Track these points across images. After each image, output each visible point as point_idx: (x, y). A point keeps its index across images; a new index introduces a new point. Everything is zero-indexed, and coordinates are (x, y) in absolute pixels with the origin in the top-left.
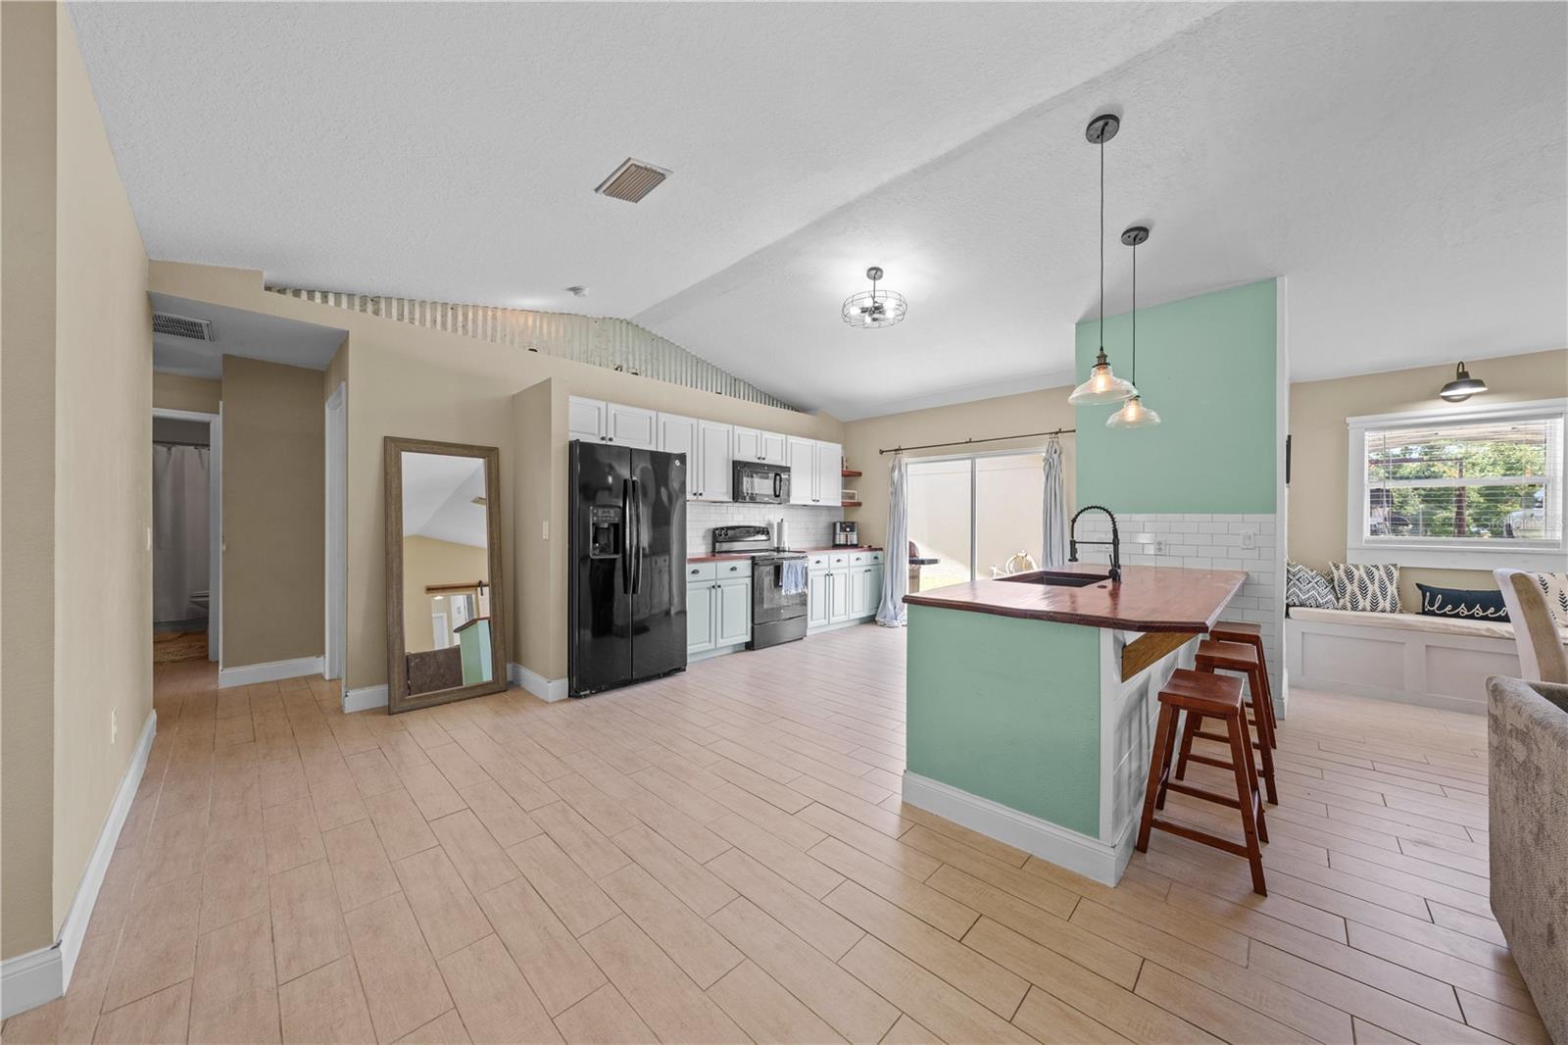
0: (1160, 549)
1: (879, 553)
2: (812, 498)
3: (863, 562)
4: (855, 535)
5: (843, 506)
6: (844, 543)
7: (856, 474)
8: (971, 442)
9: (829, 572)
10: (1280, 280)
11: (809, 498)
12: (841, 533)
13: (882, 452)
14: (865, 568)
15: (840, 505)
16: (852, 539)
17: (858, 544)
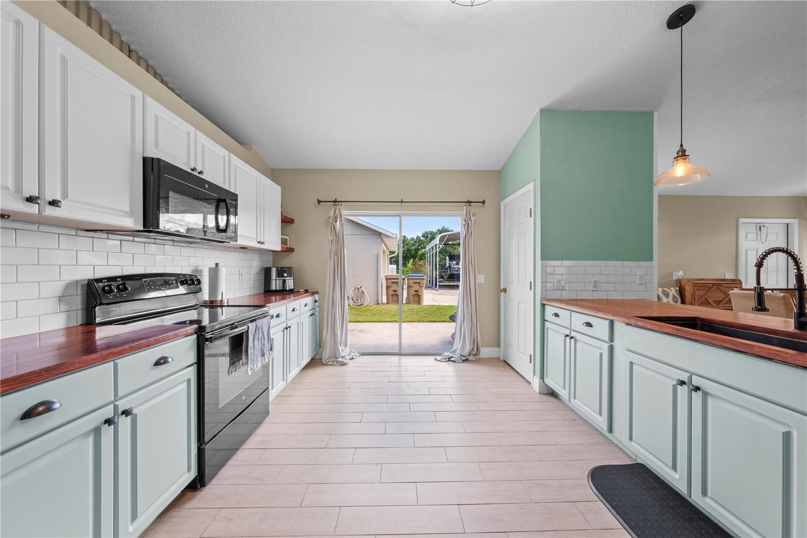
0: (595, 286)
1: (317, 297)
2: (257, 239)
3: (309, 307)
4: (292, 280)
5: (282, 251)
6: (281, 288)
7: (289, 220)
8: (402, 202)
9: (287, 324)
10: (656, 115)
11: (254, 239)
12: (277, 279)
13: (319, 202)
14: (310, 313)
15: (280, 250)
16: (290, 284)
17: (294, 289)
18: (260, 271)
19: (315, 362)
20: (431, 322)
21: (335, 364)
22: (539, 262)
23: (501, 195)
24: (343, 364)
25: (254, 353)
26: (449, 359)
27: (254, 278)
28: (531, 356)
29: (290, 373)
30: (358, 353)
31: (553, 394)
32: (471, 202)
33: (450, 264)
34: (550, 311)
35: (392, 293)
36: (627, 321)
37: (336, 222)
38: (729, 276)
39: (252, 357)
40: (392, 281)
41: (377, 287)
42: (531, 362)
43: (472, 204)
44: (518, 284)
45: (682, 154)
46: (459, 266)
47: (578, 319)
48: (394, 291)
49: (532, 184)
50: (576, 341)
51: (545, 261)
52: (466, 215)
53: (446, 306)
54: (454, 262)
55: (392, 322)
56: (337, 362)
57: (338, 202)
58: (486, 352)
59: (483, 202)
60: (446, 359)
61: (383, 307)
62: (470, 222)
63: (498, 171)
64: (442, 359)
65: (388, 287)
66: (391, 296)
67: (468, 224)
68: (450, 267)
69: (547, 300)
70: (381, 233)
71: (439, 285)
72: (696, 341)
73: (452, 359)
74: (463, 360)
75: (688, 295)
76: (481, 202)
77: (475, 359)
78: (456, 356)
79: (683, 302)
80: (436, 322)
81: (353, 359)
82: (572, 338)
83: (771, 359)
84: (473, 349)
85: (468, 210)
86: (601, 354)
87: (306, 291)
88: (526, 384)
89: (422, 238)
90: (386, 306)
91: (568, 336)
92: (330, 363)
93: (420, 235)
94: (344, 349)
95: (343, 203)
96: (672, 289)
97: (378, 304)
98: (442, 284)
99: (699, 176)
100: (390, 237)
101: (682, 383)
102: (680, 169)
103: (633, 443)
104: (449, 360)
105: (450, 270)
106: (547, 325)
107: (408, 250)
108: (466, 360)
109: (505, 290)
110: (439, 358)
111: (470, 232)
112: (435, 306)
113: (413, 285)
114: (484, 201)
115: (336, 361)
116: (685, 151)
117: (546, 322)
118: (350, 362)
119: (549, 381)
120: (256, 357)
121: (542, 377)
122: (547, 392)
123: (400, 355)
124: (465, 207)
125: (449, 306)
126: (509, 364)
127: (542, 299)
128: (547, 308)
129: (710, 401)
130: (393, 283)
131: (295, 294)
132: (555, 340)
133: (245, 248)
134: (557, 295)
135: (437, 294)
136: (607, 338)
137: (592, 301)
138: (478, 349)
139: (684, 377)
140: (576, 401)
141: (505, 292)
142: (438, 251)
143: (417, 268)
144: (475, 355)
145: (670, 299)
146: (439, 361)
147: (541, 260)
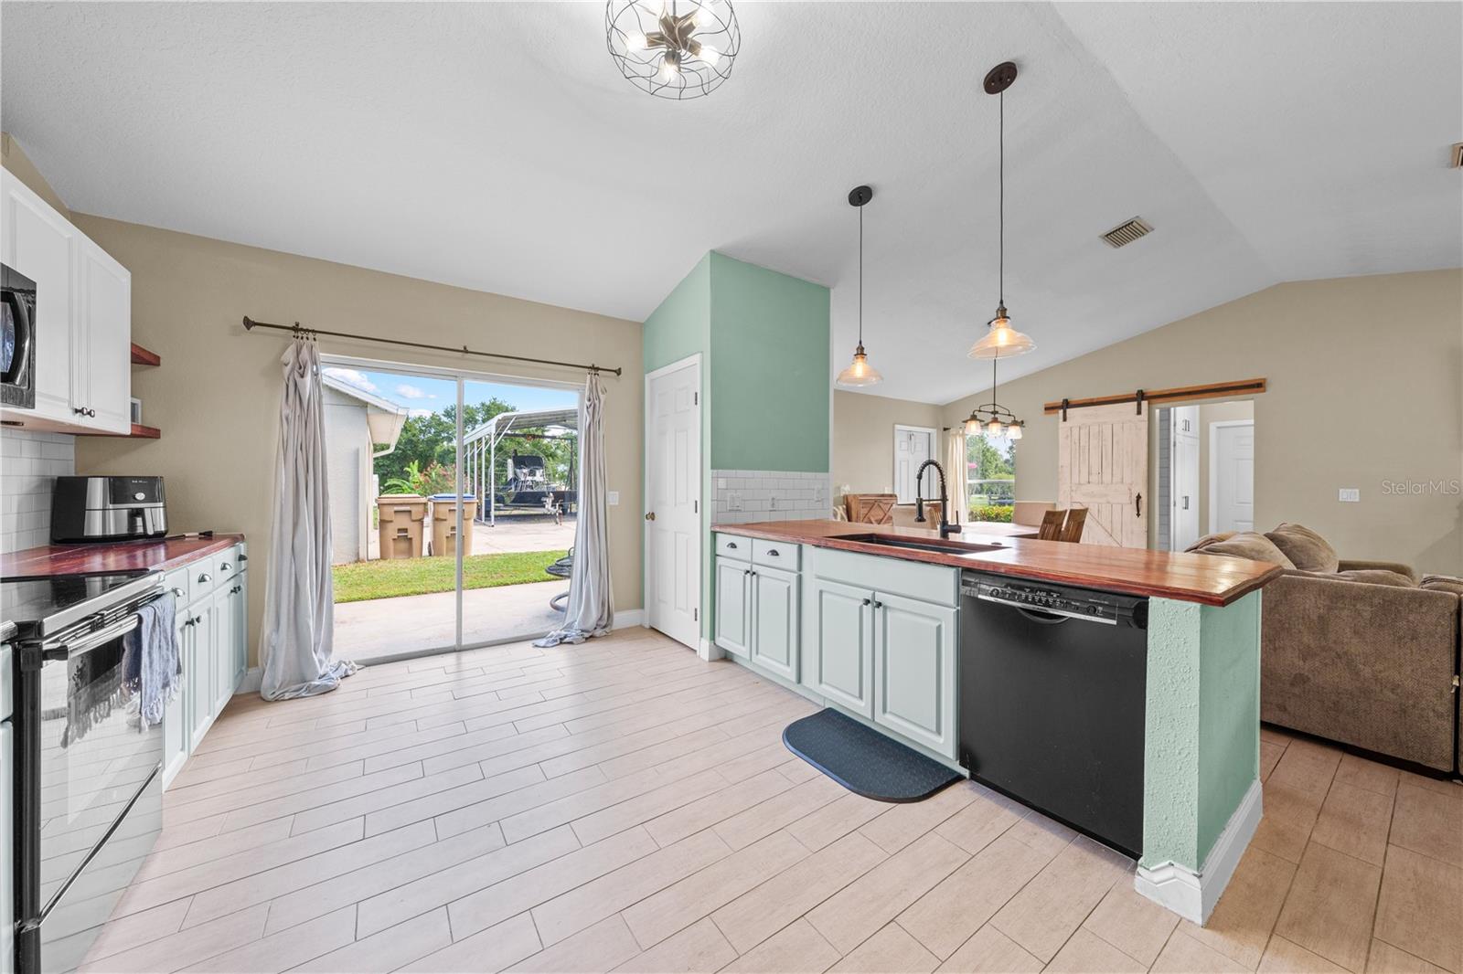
1: (240, 548)
2: (70, 402)
3: (229, 572)
4: (162, 509)
5: (132, 436)
6: (124, 530)
7: (147, 357)
8: (465, 351)
9: (189, 612)
10: (832, 291)
11: (62, 400)
12: (111, 506)
13: (248, 323)
14: (230, 585)
15: (129, 433)
16: (155, 519)
17: (166, 533)
18: (39, 486)
19: (244, 701)
20: (499, 585)
21: (303, 694)
22: (708, 472)
23: (645, 365)
24: (328, 691)
25: (151, 681)
26: (562, 641)
27: (19, 506)
28: (696, 610)
29: (195, 728)
30: (357, 663)
31: (726, 657)
32: (598, 369)
33: (515, 473)
34: (723, 540)
35: (396, 535)
36: (816, 542)
37: (302, 376)
38: (887, 491)
39: (148, 692)
40: (396, 508)
41: (357, 523)
42: (696, 620)
43: (599, 372)
44: (676, 505)
45: (861, 352)
46: (535, 478)
47: (762, 547)
48: (399, 530)
49: (698, 356)
50: (758, 576)
51: (715, 471)
52: (591, 390)
53: (521, 554)
54: (525, 471)
55: (407, 595)
56: (309, 690)
57: (302, 329)
58: (622, 619)
59: (618, 372)
60: (556, 641)
61: (374, 566)
62: (597, 402)
63: (642, 324)
64: (548, 642)
65: (383, 523)
66: (445, 539)
67: (595, 405)
68: (516, 479)
69: (721, 526)
70: (367, 403)
71: (496, 516)
72: (878, 555)
73: (567, 640)
74: (587, 639)
75: (854, 514)
76: (615, 371)
77: (605, 634)
78: (574, 634)
79: (850, 520)
80: (507, 585)
81: (347, 676)
82: (754, 573)
83: (928, 563)
84: (601, 617)
85: (594, 382)
86: (789, 588)
87: (207, 536)
88: (690, 654)
89: (444, 419)
90: (382, 563)
91: (748, 572)
92: (287, 696)
93: (440, 412)
94: (324, 658)
95: (318, 336)
96: (841, 508)
97: (358, 560)
98: (502, 513)
99: (874, 379)
100: (391, 413)
101: (867, 602)
102: (859, 369)
103: (823, 686)
104: (561, 643)
105: (516, 487)
106: (720, 561)
107: (410, 441)
108: (591, 637)
109: (652, 516)
110: (542, 642)
111: (596, 419)
112: (499, 555)
113: (393, 517)
114: (620, 369)
115: (304, 685)
116: (863, 349)
117: (718, 557)
118: (344, 684)
119: (723, 642)
120: (155, 689)
121: (713, 638)
122: (718, 658)
123: (460, 651)
124: (589, 376)
125: (527, 554)
126: (661, 632)
127: (713, 525)
128: (719, 536)
129: (889, 614)
130: (398, 514)
131: (174, 546)
132: (731, 581)
133: (15, 423)
134: (732, 518)
135: (493, 534)
136: (794, 566)
137: (770, 524)
138: (609, 615)
139: (868, 595)
140: (760, 656)
141: (653, 519)
142: (493, 447)
143: (438, 483)
144: (605, 627)
145: (839, 519)
146: (544, 647)
147: (712, 468)
